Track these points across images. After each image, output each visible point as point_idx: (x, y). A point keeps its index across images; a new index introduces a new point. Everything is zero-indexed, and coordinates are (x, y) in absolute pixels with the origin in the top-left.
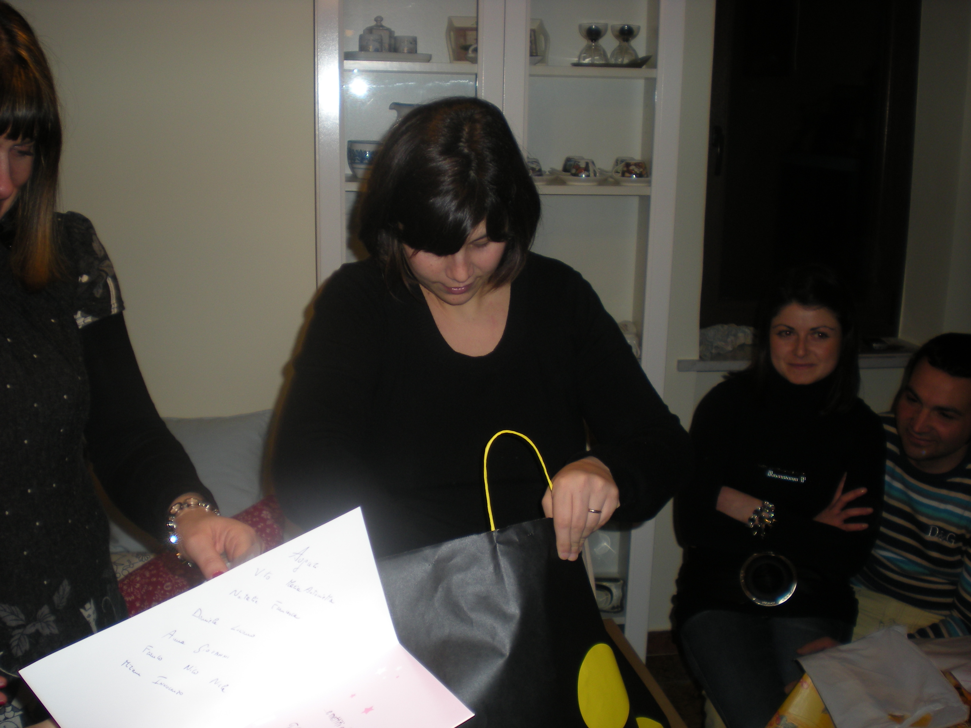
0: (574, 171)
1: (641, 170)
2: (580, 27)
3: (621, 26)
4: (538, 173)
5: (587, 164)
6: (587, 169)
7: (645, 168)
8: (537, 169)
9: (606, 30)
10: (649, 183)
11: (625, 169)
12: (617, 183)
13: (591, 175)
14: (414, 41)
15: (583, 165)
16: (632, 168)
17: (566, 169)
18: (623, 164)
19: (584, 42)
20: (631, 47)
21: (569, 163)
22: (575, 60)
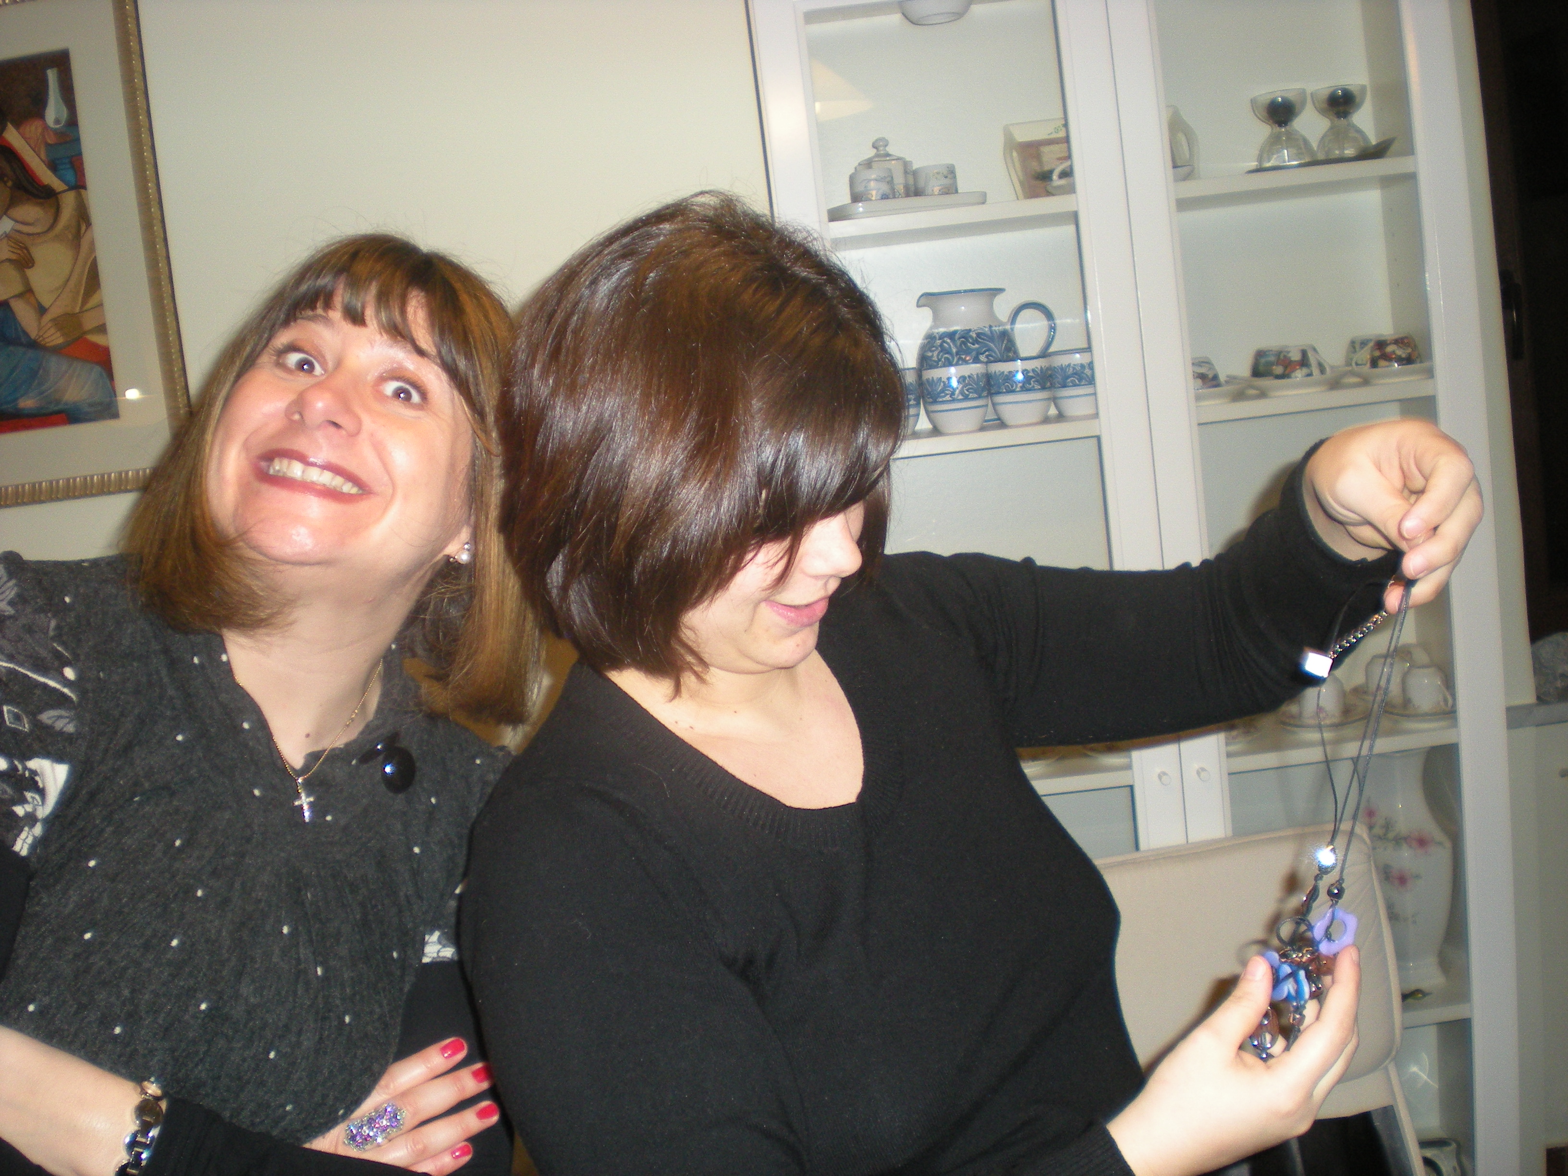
0: (1279, 370)
1: (1409, 350)
2: (1253, 102)
3: (1332, 89)
4: (1214, 383)
5: (1304, 353)
6: (1304, 362)
7: (1415, 348)
8: (1210, 376)
9: (1303, 103)
10: (1430, 373)
11: (1377, 353)
12: (1366, 382)
13: (1314, 374)
14: (951, 172)
15: (1296, 356)
16: (1389, 349)
17: (1257, 372)
18: (1371, 344)
19: (1264, 130)
20: (1354, 126)
21: (1263, 360)
22: (1254, 164)
